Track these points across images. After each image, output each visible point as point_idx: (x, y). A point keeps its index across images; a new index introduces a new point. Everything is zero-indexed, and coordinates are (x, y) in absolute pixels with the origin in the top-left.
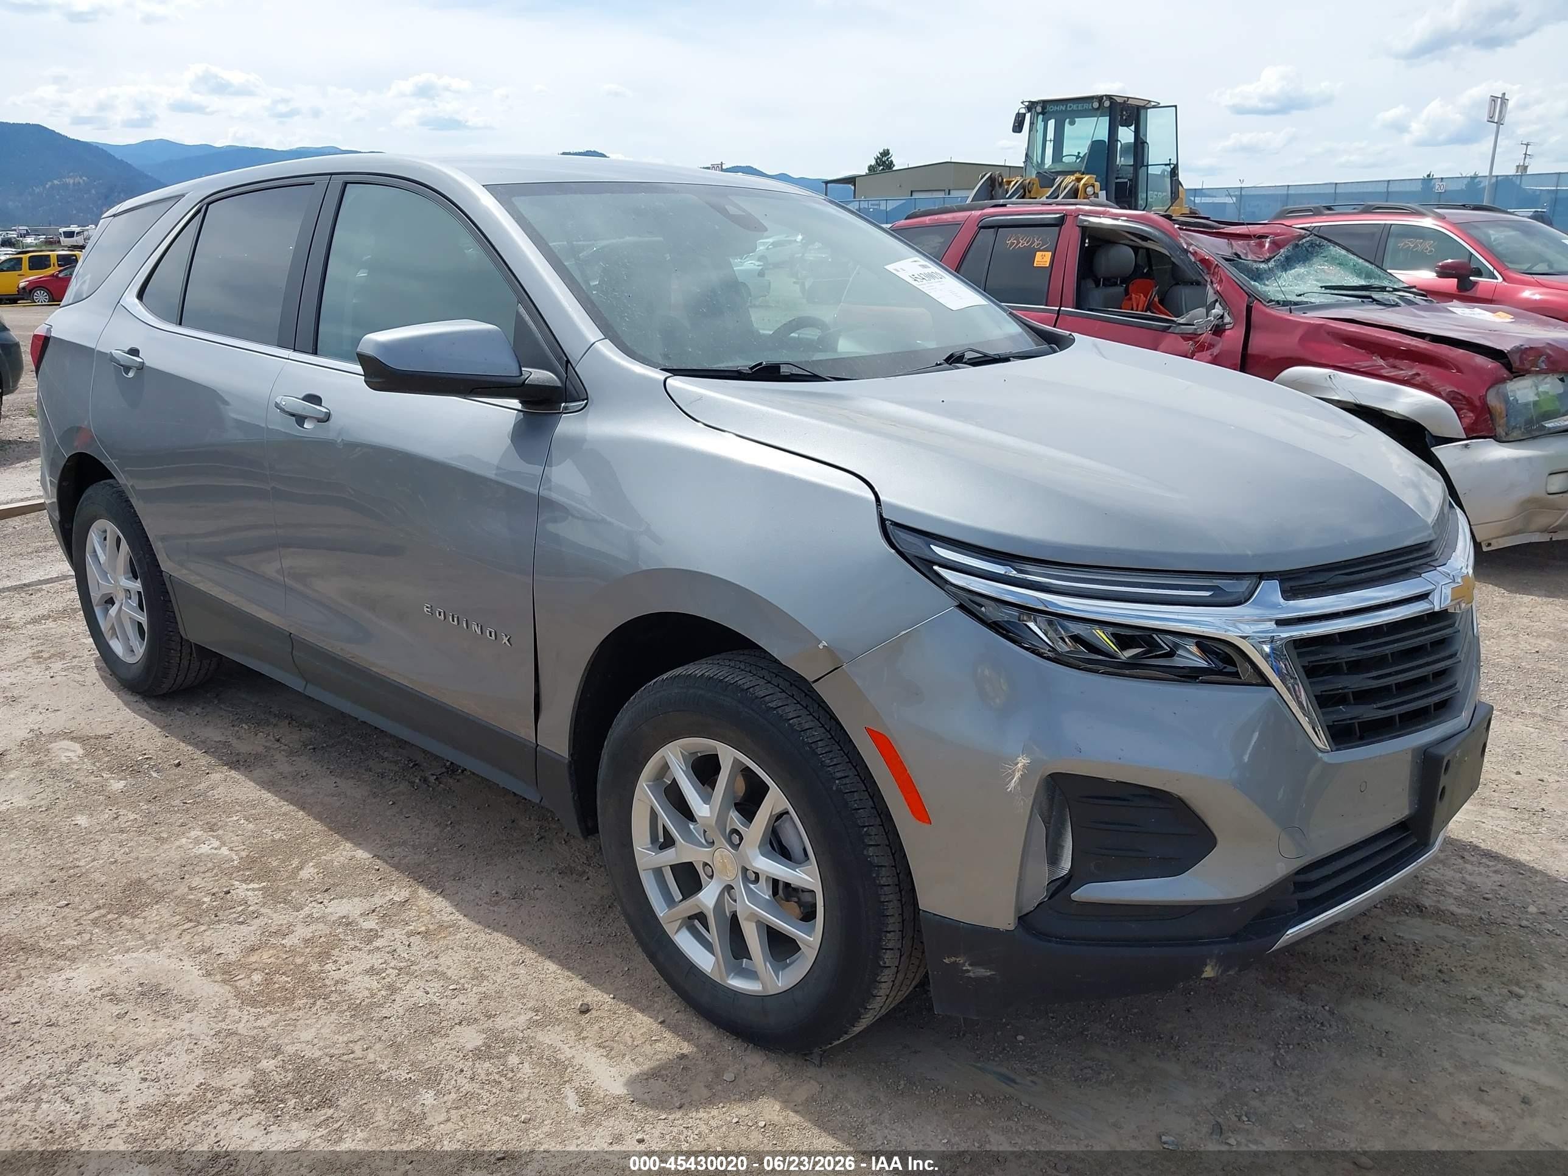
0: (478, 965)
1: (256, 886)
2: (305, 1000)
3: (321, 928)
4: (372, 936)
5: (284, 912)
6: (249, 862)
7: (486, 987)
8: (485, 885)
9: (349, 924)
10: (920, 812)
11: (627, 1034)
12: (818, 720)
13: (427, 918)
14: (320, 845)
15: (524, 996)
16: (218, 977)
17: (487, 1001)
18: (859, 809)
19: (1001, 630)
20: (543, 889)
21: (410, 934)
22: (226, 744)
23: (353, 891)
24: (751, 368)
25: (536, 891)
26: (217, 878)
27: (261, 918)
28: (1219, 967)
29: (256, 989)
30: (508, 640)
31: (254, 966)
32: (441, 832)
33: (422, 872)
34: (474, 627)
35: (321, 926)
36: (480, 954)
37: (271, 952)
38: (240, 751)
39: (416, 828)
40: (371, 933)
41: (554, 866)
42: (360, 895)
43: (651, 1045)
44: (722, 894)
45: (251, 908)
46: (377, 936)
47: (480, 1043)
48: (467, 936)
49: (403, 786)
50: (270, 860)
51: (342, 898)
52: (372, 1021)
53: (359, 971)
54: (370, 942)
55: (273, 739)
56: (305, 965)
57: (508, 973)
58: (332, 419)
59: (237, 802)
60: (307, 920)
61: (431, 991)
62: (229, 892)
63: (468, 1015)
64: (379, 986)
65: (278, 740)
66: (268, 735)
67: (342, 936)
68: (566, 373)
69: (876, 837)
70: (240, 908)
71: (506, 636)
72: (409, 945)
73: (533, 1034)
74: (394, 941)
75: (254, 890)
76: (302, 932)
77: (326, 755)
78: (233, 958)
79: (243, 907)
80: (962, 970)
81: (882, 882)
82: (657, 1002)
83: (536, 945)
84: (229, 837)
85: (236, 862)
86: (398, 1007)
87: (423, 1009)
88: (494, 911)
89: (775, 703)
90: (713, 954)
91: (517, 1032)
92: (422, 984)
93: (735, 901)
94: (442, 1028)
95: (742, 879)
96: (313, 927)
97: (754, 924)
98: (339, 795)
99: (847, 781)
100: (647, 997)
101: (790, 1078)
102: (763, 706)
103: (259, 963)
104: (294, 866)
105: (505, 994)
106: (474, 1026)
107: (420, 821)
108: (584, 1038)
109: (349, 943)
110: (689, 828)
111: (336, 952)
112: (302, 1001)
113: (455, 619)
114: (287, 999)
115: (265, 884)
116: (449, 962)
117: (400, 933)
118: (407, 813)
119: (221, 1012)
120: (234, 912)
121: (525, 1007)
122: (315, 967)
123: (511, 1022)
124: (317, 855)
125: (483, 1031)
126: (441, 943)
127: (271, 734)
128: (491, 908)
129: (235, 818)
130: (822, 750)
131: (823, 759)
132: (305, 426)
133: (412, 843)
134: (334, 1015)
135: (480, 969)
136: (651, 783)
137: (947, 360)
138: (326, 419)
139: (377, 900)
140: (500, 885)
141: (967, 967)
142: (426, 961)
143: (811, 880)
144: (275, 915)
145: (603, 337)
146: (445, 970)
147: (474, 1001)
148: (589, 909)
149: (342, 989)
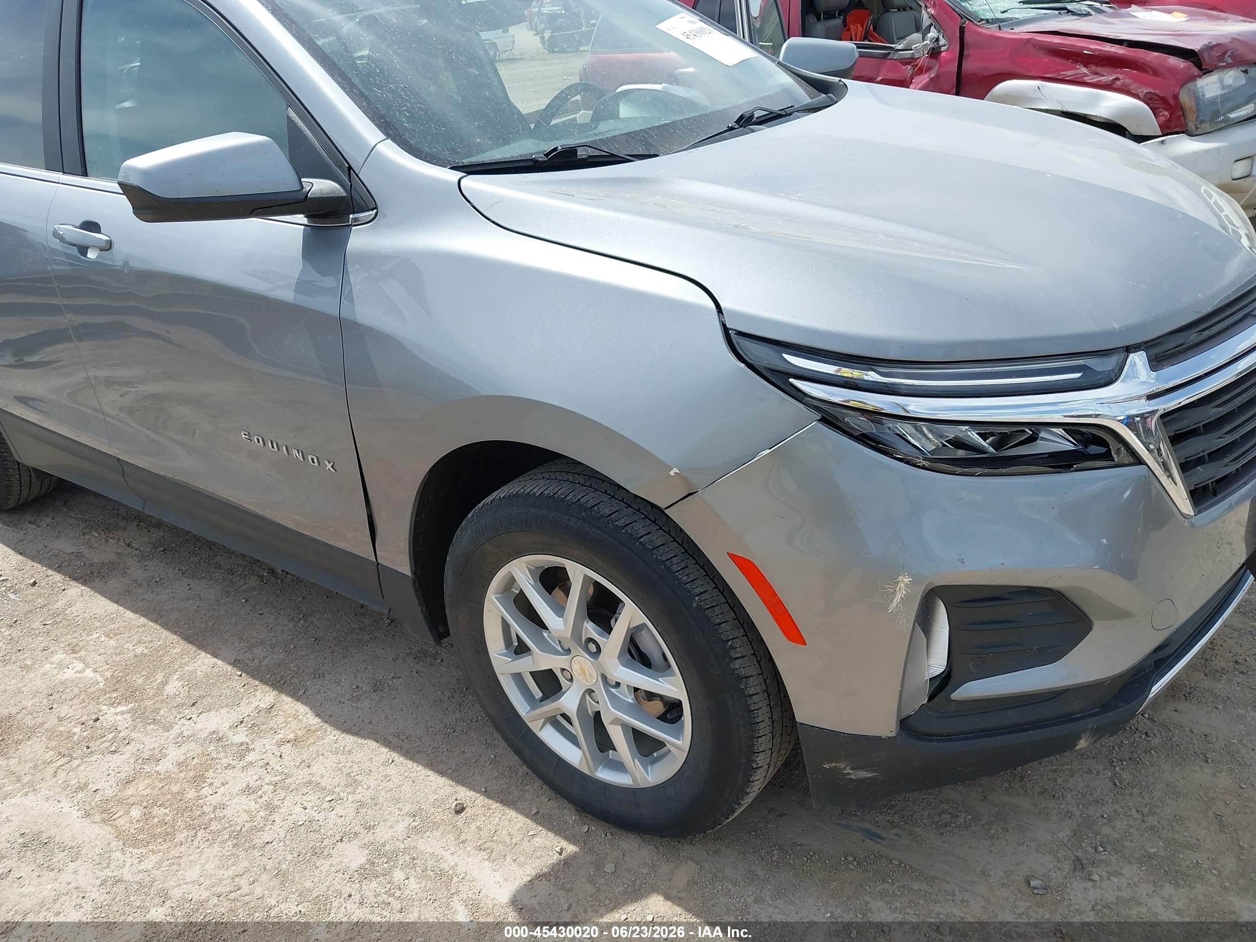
0: (350, 770)
1: (124, 708)
2: (186, 833)
3: (193, 748)
4: (244, 750)
5: (155, 734)
6: (115, 682)
7: (362, 793)
8: (345, 680)
9: (220, 739)
10: (793, 634)
11: (505, 832)
12: (669, 534)
13: (294, 724)
14: (181, 656)
15: (398, 800)
16: (98, 817)
17: (365, 810)
18: (721, 623)
19: (870, 442)
20: (400, 677)
21: (280, 744)
22: (79, 555)
23: (219, 702)
24: (547, 155)
25: (394, 680)
26: (84, 704)
27: (133, 744)
28: (1092, 738)
29: (136, 827)
30: (332, 466)
31: (131, 801)
32: (295, 626)
33: (283, 673)
34: (295, 452)
35: (193, 746)
36: (350, 758)
37: (146, 782)
38: (94, 561)
39: (271, 626)
40: (243, 747)
41: (408, 651)
42: (227, 706)
43: (529, 841)
44: (584, 696)
45: (121, 734)
46: (248, 750)
47: (363, 860)
48: (335, 738)
49: (253, 581)
50: (134, 678)
51: (209, 711)
52: (254, 849)
53: (235, 791)
54: (242, 757)
55: (124, 545)
56: (181, 792)
57: (380, 775)
58: (116, 246)
59: (95, 618)
60: (178, 740)
61: (308, 805)
62: (98, 719)
63: (348, 829)
64: (257, 806)
65: (129, 545)
66: (119, 540)
67: (214, 755)
68: (350, 182)
69: (742, 649)
70: (111, 736)
71: (330, 463)
72: (281, 756)
73: (414, 843)
74: (266, 753)
75: (122, 713)
76: (174, 754)
77: (176, 555)
78: (109, 793)
79: (113, 734)
80: (843, 773)
81: (751, 693)
82: (528, 791)
83: (403, 741)
84: (92, 657)
85: (101, 685)
86: (277, 830)
87: (303, 827)
88: (357, 707)
89: (623, 521)
90: (579, 748)
91: (398, 843)
92: (298, 798)
93: (598, 702)
94: (324, 848)
95: (603, 685)
96: (185, 748)
97: (620, 727)
98: (193, 598)
99: (706, 596)
100: (517, 787)
101: (668, 860)
102: (611, 525)
103: (136, 796)
104: (159, 681)
105: (381, 800)
106: (355, 842)
107: (273, 617)
108: (463, 842)
109: (223, 761)
110: (543, 636)
111: (209, 774)
112: (183, 835)
113: (275, 445)
114: (168, 834)
115: (132, 705)
116: (322, 771)
117: (270, 743)
118: (260, 609)
119: (104, 859)
120: (105, 741)
121: (402, 813)
122: (191, 794)
123: (391, 832)
124: (180, 667)
125: (365, 846)
126: (311, 749)
127: (122, 539)
128: (354, 705)
129: (96, 636)
130: (677, 567)
131: (680, 577)
132: (88, 256)
133: (269, 642)
134: (216, 847)
135: (352, 775)
136: (500, 595)
137: (738, 121)
138: (108, 248)
139: (245, 709)
140: (359, 679)
141: (848, 771)
142: (299, 772)
143: (675, 689)
144: (146, 738)
145: (384, 137)
146: (320, 780)
147: (351, 812)
148: (447, 694)
149: (221, 815)
